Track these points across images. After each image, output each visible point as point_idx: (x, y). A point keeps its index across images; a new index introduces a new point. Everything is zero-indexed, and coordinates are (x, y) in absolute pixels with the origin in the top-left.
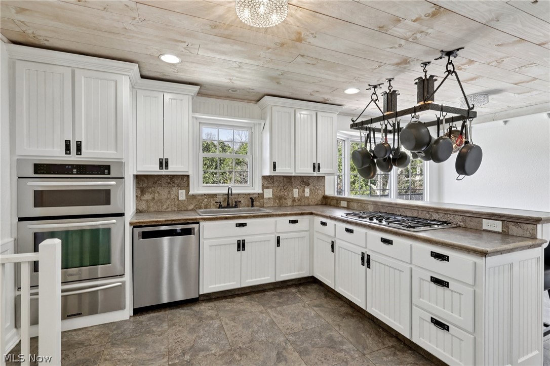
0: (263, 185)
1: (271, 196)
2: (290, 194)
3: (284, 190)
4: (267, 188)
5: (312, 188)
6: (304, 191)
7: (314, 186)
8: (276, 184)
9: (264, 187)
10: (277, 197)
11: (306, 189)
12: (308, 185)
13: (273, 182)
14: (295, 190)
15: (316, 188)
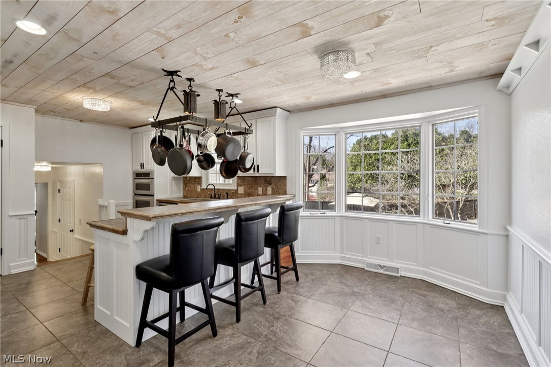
0: (237, 184)
1: (243, 192)
2: (256, 192)
3: (252, 188)
4: (241, 186)
5: (274, 187)
6: (266, 190)
7: (276, 186)
8: (246, 183)
9: (238, 185)
10: (247, 193)
11: (268, 188)
12: (271, 184)
13: (244, 182)
14: (259, 188)
15: (277, 187)
